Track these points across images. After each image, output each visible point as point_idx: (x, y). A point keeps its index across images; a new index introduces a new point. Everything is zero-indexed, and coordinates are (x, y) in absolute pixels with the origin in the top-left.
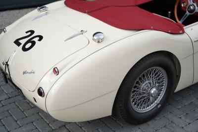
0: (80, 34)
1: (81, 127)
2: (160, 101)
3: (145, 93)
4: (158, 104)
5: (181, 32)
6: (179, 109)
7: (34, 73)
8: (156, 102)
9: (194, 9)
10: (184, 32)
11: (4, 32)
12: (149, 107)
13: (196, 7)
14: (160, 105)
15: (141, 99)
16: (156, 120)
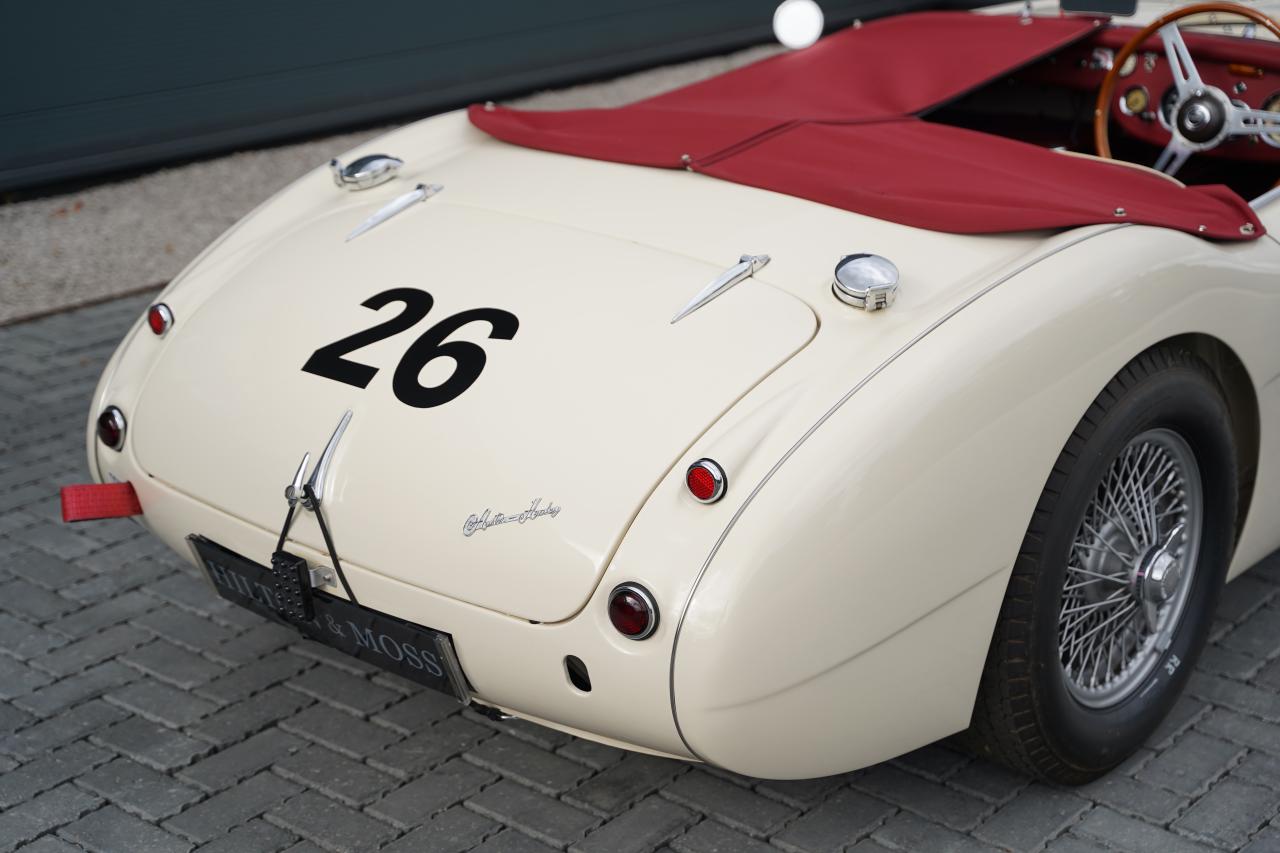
0: (738, 278)
1: (767, 840)
2: (1175, 637)
3: (1114, 586)
4: (1164, 657)
5: (1245, 230)
6: (1248, 683)
7: (553, 512)
8: (1150, 642)
9: (1220, 120)
10: (1259, 231)
11: (158, 326)
12: (1125, 674)
13: (1229, 107)
14: (1176, 660)
15: (1086, 629)
16: (1158, 754)
